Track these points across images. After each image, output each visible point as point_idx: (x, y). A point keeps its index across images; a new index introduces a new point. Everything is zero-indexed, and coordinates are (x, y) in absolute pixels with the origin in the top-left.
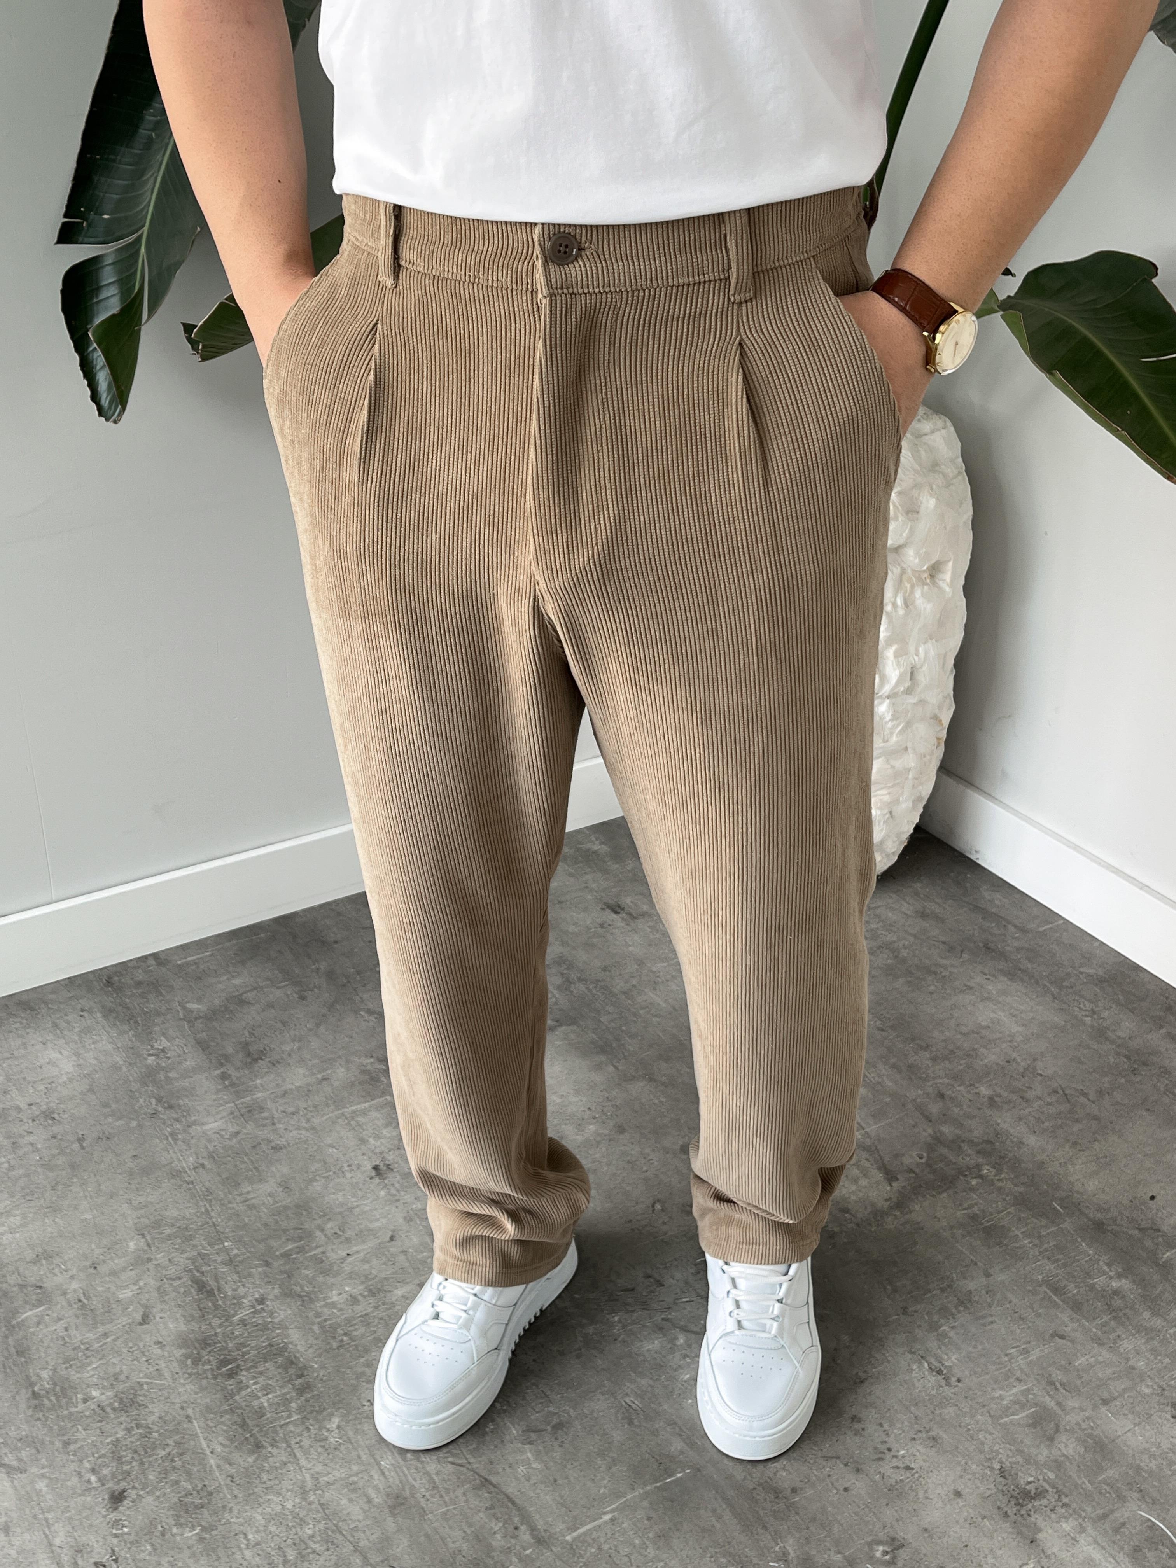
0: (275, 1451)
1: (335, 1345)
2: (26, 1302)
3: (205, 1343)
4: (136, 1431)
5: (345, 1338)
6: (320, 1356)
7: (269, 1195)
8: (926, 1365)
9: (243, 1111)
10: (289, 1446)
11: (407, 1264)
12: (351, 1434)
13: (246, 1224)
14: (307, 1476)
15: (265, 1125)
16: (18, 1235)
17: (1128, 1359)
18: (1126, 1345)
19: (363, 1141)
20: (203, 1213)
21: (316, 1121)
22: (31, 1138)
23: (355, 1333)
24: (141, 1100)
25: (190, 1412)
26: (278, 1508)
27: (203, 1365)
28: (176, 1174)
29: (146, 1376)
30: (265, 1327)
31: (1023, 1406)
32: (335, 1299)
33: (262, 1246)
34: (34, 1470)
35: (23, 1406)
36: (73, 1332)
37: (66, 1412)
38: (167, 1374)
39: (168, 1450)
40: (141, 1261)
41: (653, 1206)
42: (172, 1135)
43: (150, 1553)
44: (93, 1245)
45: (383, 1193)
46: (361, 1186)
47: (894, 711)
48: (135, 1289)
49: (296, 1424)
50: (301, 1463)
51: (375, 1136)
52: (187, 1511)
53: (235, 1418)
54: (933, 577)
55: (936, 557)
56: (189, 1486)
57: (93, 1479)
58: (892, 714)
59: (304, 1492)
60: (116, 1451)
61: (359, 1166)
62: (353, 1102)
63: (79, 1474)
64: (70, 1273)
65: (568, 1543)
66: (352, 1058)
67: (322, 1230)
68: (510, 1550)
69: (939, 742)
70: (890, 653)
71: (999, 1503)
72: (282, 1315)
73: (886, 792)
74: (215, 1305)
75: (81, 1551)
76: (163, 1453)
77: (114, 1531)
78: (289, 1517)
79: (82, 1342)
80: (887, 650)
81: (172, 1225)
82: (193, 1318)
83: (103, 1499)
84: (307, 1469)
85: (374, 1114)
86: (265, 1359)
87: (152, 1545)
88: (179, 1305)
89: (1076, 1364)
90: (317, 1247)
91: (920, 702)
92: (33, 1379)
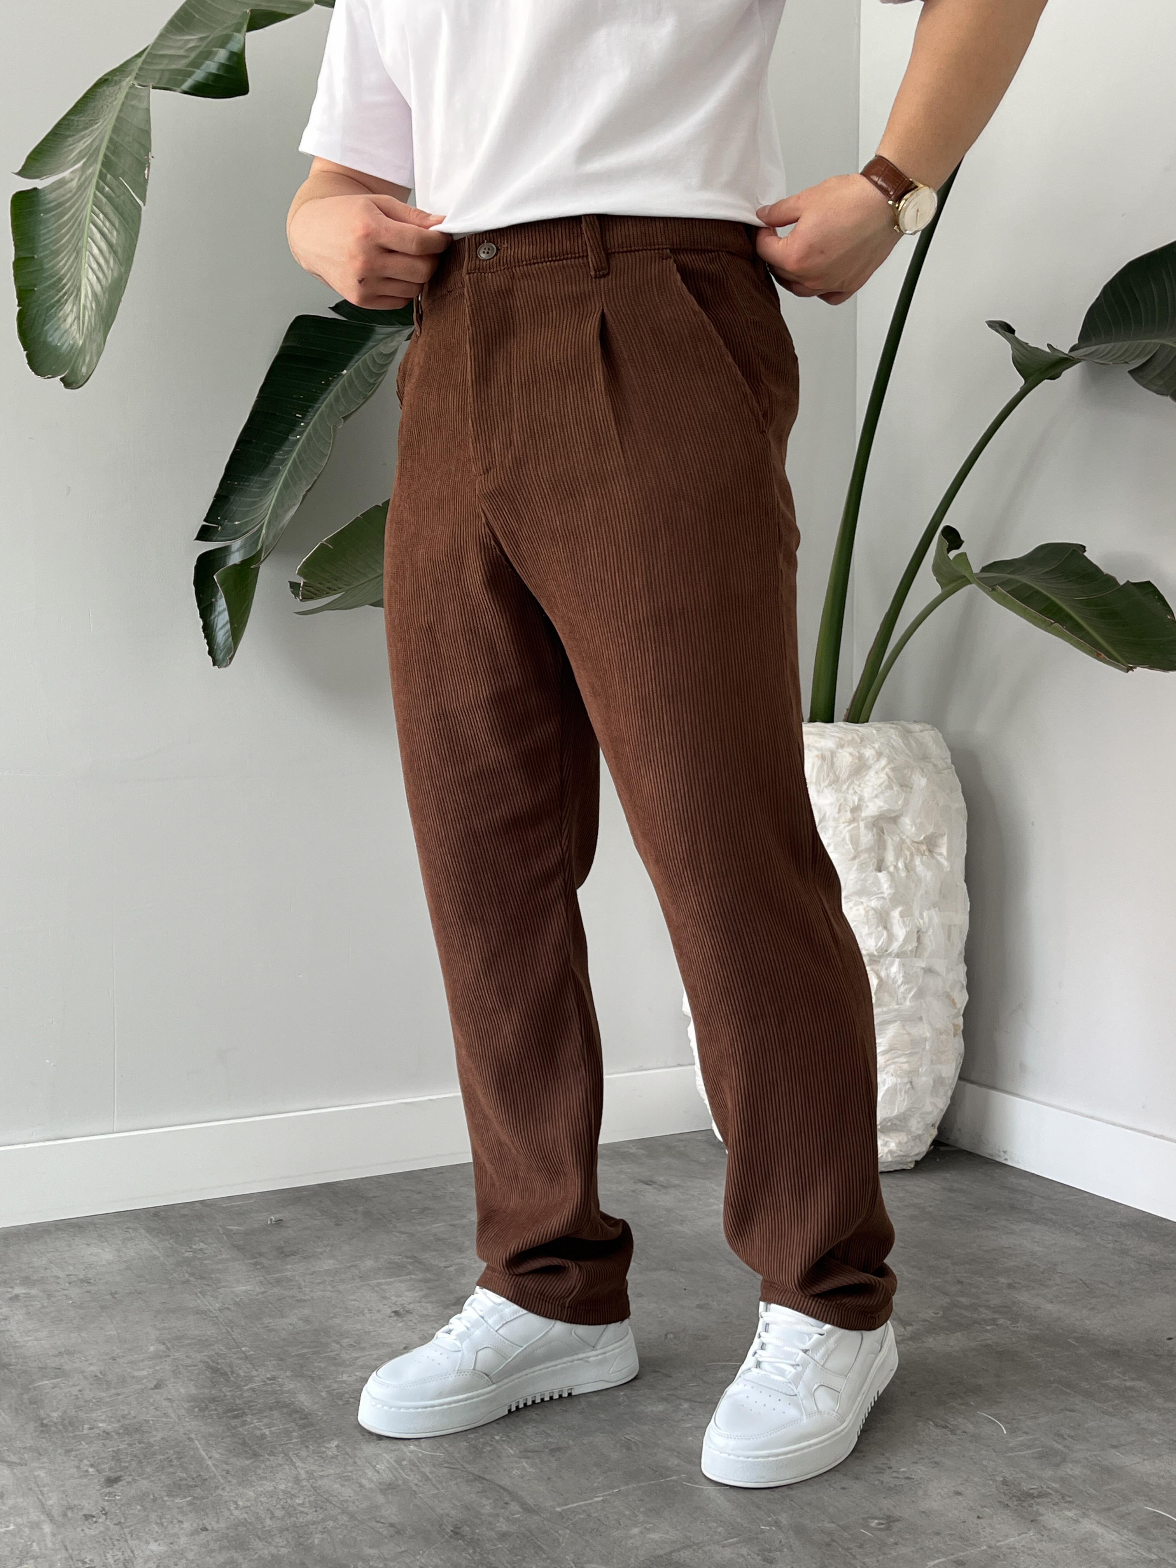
0: (272, 1458)
2: (45, 1377)
3: (213, 1400)
4: (137, 1445)
7: (290, 1324)
8: (931, 1423)
9: (272, 1281)
10: (287, 1456)
12: (348, 1450)
13: (265, 1339)
14: (302, 1472)
15: (291, 1289)
19: (385, 1298)
20: (223, 1333)
21: (341, 1286)
22: (66, 1292)
24: (175, 1275)
25: (193, 1436)
26: (270, 1488)
27: (210, 1412)
28: (202, 1312)
29: (152, 1417)
30: (274, 1392)
31: (1029, 1447)
32: (344, 1379)
33: (278, 1350)
34: (34, 1465)
35: (30, 1430)
36: (87, 1393)
37: (71, 1435)
38: (173, 1415)
39: (167, 1456)
40: (159, 1357)
42: (201, 1293)
43: (140, 1511)
44: (115, 1348)
45: (400, 1325)
46: (379, 1320)
47: (905, 973)
48: (151, 1371)
49: (296, 1444)
50: (297, 1465)
51: (398, 1296)
52: (180, 1488)
53: (236, 1440)
54: (930, 851)
55: (931, 830)
56: (185, 1475)
57: (91, 1470)
58: (903, 976)
59: (297, 1480)
60: (116, 1457)
61: (379, 1311)
62: (379, 1278)
63: (78, 1467)
64: (90, 1362)
65: (557, 1512)
66: (381, 1256)
67: (338, 1343)
68: (498, 1515)
69: (956, 1030)
70: (896, 914)
71: (1000, 1499)
72: (291, 1386)
73: (905, 1060)
74: (228, 1381)
75: (72, 1508)
76: (162, 1457)
77: (106, 1498)
78: (281, 1493)
79: (93, 1398)
80: (892, 910)
81: (193, 1339)
82: (204, 1387)
83: (99, 1481)
84: (302, 1468)
85: (397, 1285)
86: (271, 1409)
87: (143, 1506)
88: (192, 1380)
89: (1086, 1426)
90: (331, 1351)
91: (929, 971)
92: (43, 1416)
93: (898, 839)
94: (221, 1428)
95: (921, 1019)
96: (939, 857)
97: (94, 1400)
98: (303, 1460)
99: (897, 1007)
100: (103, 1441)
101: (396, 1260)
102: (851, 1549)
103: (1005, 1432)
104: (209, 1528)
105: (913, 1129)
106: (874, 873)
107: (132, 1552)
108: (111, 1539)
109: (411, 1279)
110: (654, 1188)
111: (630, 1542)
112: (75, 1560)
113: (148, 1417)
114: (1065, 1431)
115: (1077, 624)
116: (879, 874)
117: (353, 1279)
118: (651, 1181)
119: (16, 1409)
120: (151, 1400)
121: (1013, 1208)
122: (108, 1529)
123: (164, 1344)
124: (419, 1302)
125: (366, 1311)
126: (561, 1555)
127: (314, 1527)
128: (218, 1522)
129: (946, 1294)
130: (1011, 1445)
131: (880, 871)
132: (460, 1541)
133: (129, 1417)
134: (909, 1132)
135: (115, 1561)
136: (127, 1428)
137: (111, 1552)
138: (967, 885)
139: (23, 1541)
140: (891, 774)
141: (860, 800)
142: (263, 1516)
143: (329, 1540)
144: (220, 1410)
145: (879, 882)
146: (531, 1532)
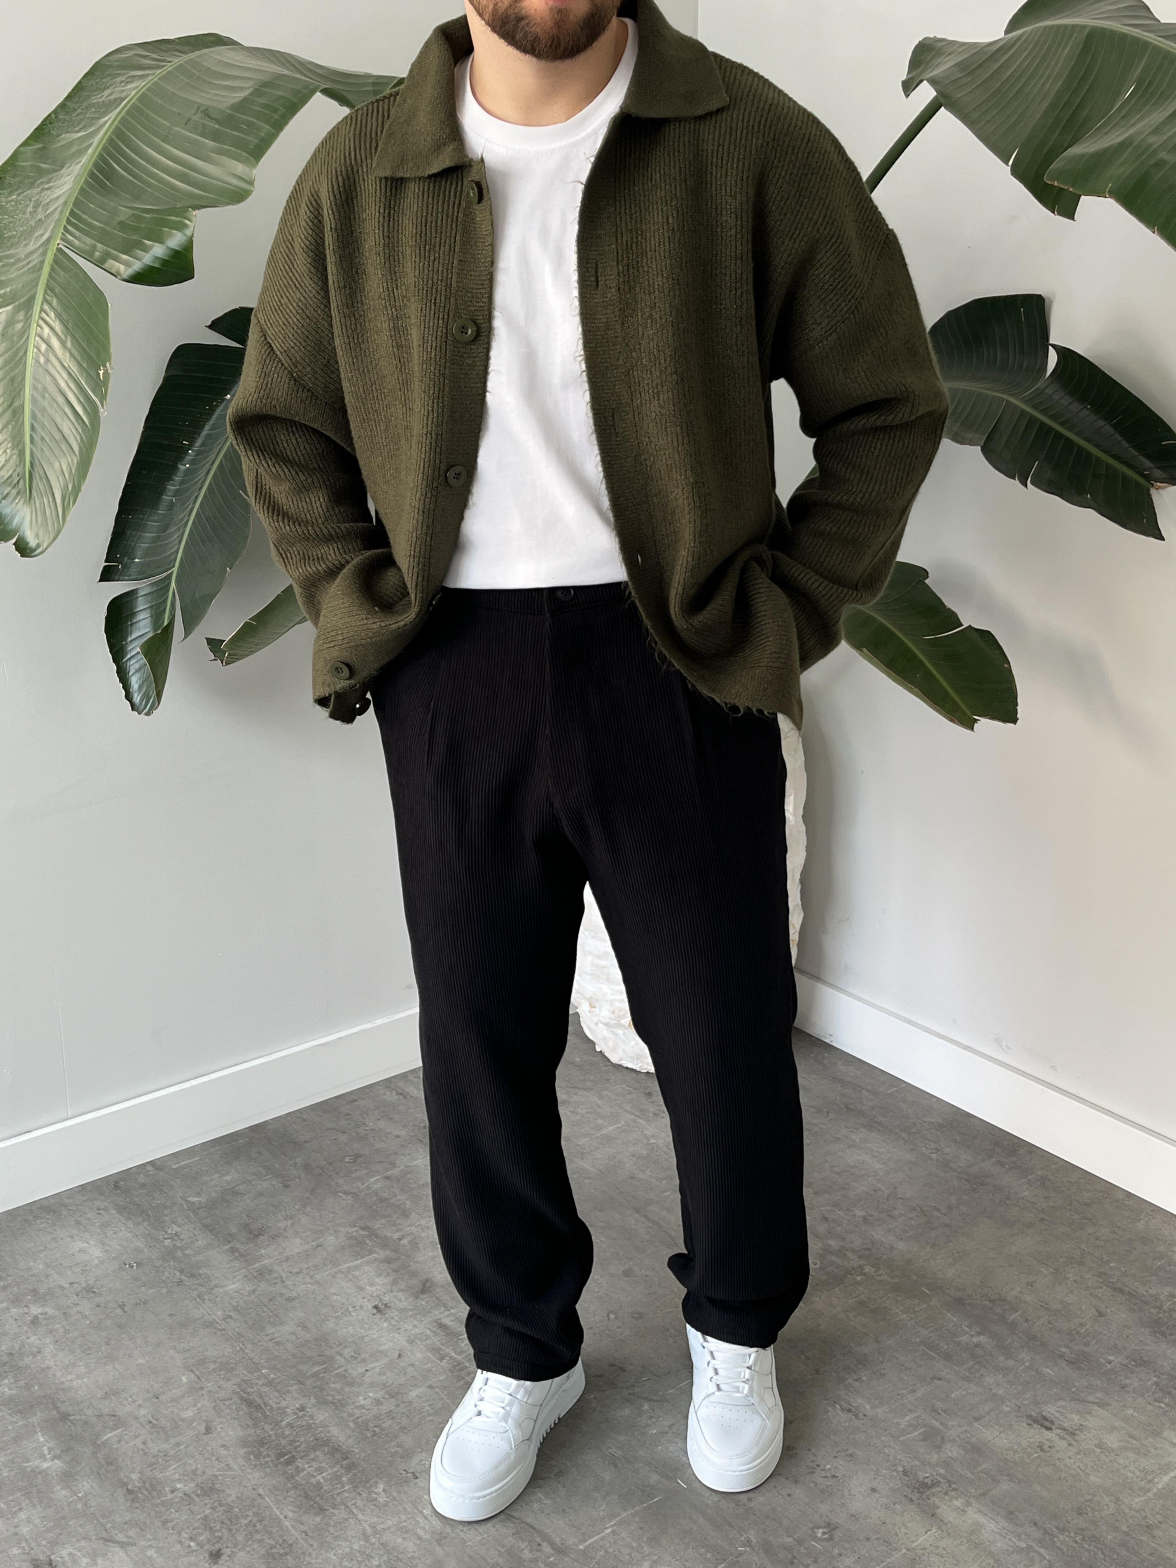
0: (336, 1512)
1: (369, 1435)
2: (105, 1427)
3: (262, 1442)
4: (219, 1508)
5: (376, 1429)
6: (359, 1443)
7: (291, 1333)
8: (839, 1407)
9: (255, 1274)
10: (347, 1507)
11: (416, 1373)
12: (395, 1494)
13: (277, 1356)
14: (366, 1526)
15: (276, 1284)
16: (85, 1380)
17: (991, 1389)
18: (989, 1380)
19: (361, 1289)
20: (238, 1351)
21: (318, 1277)
22: (78, 1308)
23: (384, 1425)
24: (167, 1274)
25: (261, 1491)
26: (347, 1550)
27: (264, 1458)
28: (211, 1324)
29: (218, 1470)
30: (309, 1427)
31: (916, 1428)
32: (362, 1402)
33: (294, 1370)
34: (142, 1543)
35: (121, 1500)
36: (150, 1445)
37: (158, 1501)
38: (236, 1467)
39: (249, 1519)
40: (194, 1390)
41: (608, 1316)
42: (199, 1296)
45: (385, 1324)
46: (366, 1321)
48: (194, 1410)
49: (348, 1491)
50: (360, 1518)
51: (370, 1285)
53: (297, 1491)
56: (272, 1542)
57: (192, 1544)
59: (366, 1537)
60: (207, 1524)
62: (347, 1261)
63: (180, 1542)
64: (137, 1404)
65: (582, 1553)
66: (339, 1228)
67: (341, 1355)
68: (537, 1561)
71: (905, 1493)
72: (321, 1418)
74: (264, 1416)
76: (245, 1521)
79: (159, 1451)
81: (215, 1361)
82: (248, 1426)
83: (204, 1557)
84: (365, 1522)
85: (366, 1268)
86: (314, 1449)
88: (234, 1418)
89: (952, 1396)
90: (339, 1367)
92: (126, 1480)
94: (281, 1479)
97: (161, 1455)
98: (363, 1511)
100: (188, 1507)
101: (354, 1234)
109: (375, 1259)
113: (215, 1471)
117: (325, 1264)
119: (99, 1474)
120: (209, 1449)
121: (847, 1108)
123: (193, 1372)
124: (391, 1291)
125: (350, 1308)
129: (818, 1236)
130: (900, 1428)
133: (199, 1472)
136: (202, 1487)
144: (272, 1455)
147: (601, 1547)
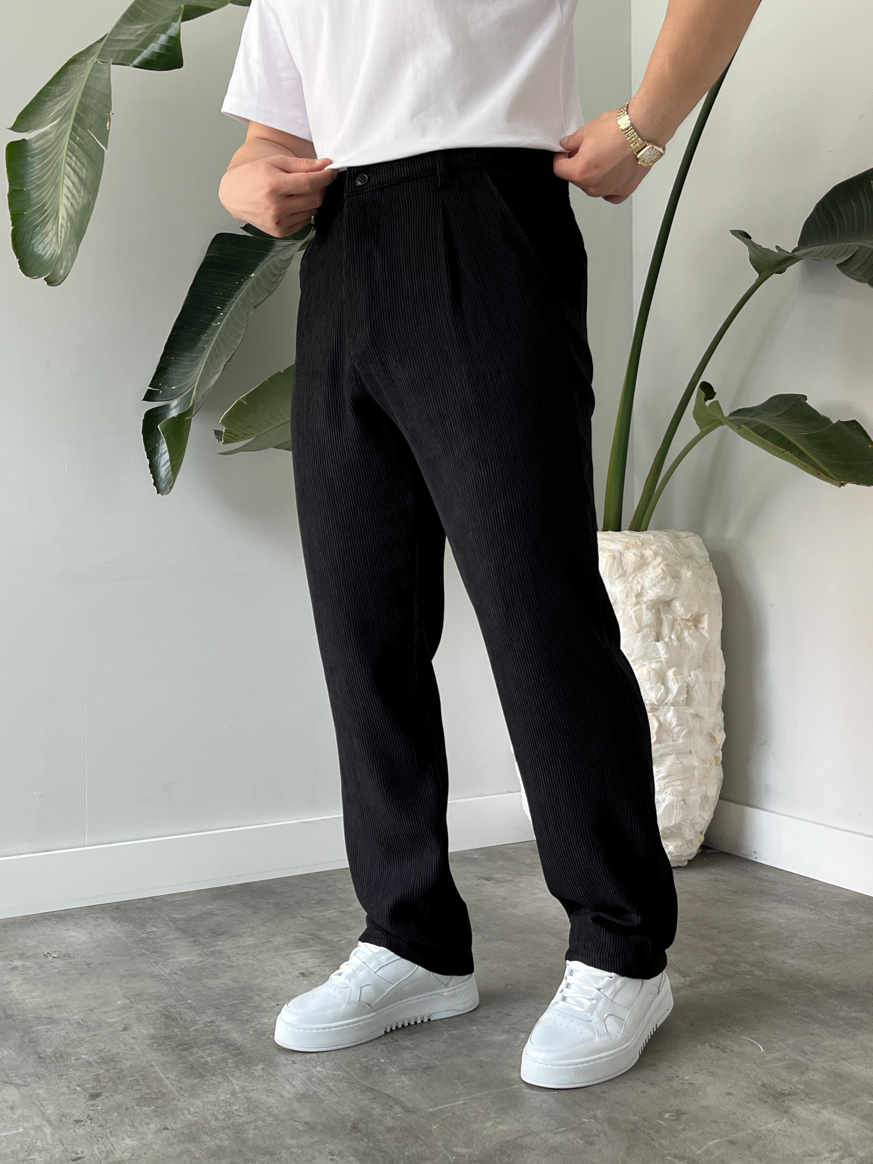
0: (214, 1078)
1: (264, 1038)
2: (40, 1024)
3: (168, 1037)
4: (112, 1071)
6: (253, 1041)
7: (222, 983)
8: (708, 1045)
9: (208, 953)
10: (225, 1076)
12: (271, 1071)
13: (204, 994)
14: (237, 1087)
15: (223, 959)
16: (37, 999)
19: (294, 964)
20: (172, 990)
21: (260, 957)
22: (53, 964)
24: (134, 950)
25: (153, 1063)
26: (214, 1099)
28: (156, 976)
29: (122, 1051)
30: (213, 1032)
31: (781, 1061)
32: (266, 1020)
33: (215, 1002)
34: (36, 1086)
35: (31, 1062)
36: (72, 1034)
37: (62, 1064)
38: (138, 1049)
39: (135, 1078)
40: (125, 1008)
42: (155, 963)
43: (116, 1117)
44: (92, 1003)
45: (305, 982)
47: (678, 717)
48: (120, 1018)
49: (230, 1067)
50: (233, 1082)
51: (303, 962)
52: (146, 1100)
53: (186, 1065)
54: (696, 626)
55: (696, 609)
56: (149, 1091)
57: (78, 1089)
58: (677, 720)
59: (233, 1093)
60: (97, 1078)
61: (289, 973)
62: (289, 950)
63: (69, 1087)
64: (73, 1013)
65: (430, 1112)
66: (290, 934)
67: (260, 996)
68: (386, 1115)
69: (717, 761)
70: (670, 673)
71: (760, 1097)
72: (226, 1027)
73: (679, 783)
74: (177, 1024)
75: (65, 1116)
76: (131, 1079)
77: (91, 1108)
78: (222, 1102)
79: (78, 1037)
80: (668, 670)
81: (150, 995)
82: (160, 1029)
83: (85, 1096)
84: (237, 1085)
85: (303, 954)
86: (211, 1043)
87: (118, 1113)
88: (151, 1024)
89: (823, 1044)
90: (255, 1002)
91: (696, 716)
92: (41, 1052)
93: (671, 617)
94: (175, 1057)
95: (691, 752)
96: (702, 631)
97: (78, 1040)
98: (237, 1079)
99: (672, 743)
100: (86, 1069)
101: (301, 937)
102: (650, 1133)
103: (762, 1050)
104: (169, 1127)
105: (686, 836)
106: (654, 643)
107: (112, 1146)
108: (96, 1137)
109: (313, 950)
110: (493, 883)
111: (485, 1132)
112: (69, 1152)
113: (119, 1051)
114: (807, 1049)
115: (802, 452)
116: (657, 644)
117: (269, 951)
118: (490, 878)
119: (20, 1047)
120: (121, 1039)
121: (762, 892)
122: (93, 1130)
123: (129, 999)
124: (319, 966)
125: (280, 973)
126: (434, 1142)
127: (248, 1125)
128: (175, 1123)
129: (715, 954)
130: (767, 1059)
131: (658, 641)
132: (358, 1134)
133: (105, 1050)
134: (683, 838)
135: (100, 1152)
136: (103, 1059)
137: (96, 1146)
138: (723, 652)
139: (29, 1139)
140: (665, 569)
141: (642, 588)
142: (209, 1118)
143: (260, 1134)
144: (173, 1045)
145: (658, 650)
146: (411, 1126)
147: (450, 1111)
